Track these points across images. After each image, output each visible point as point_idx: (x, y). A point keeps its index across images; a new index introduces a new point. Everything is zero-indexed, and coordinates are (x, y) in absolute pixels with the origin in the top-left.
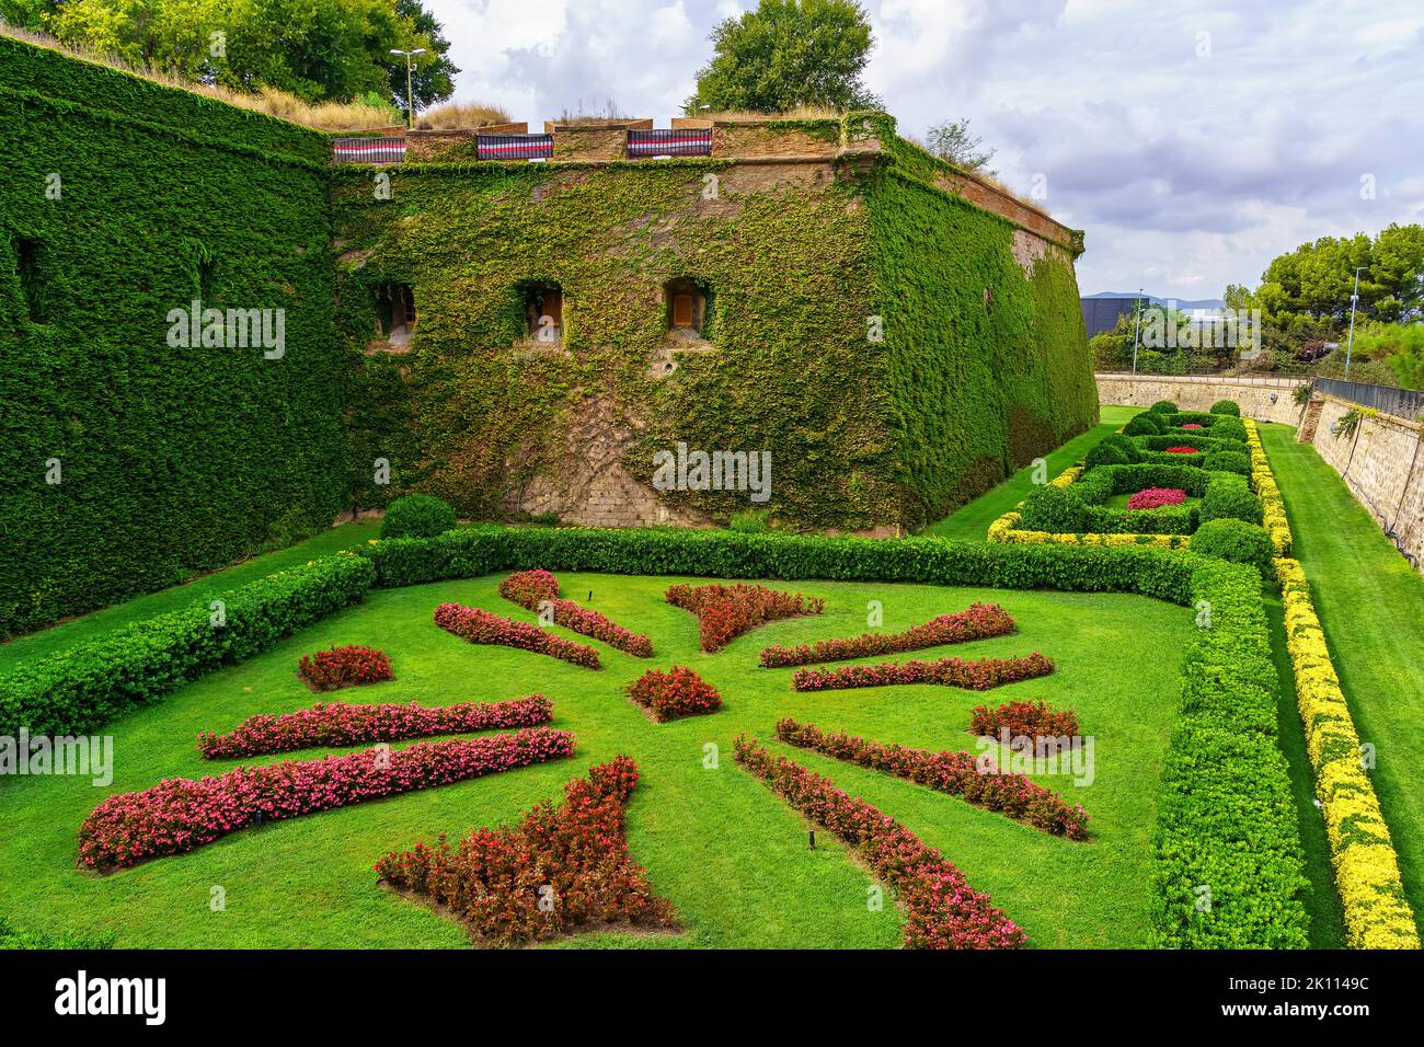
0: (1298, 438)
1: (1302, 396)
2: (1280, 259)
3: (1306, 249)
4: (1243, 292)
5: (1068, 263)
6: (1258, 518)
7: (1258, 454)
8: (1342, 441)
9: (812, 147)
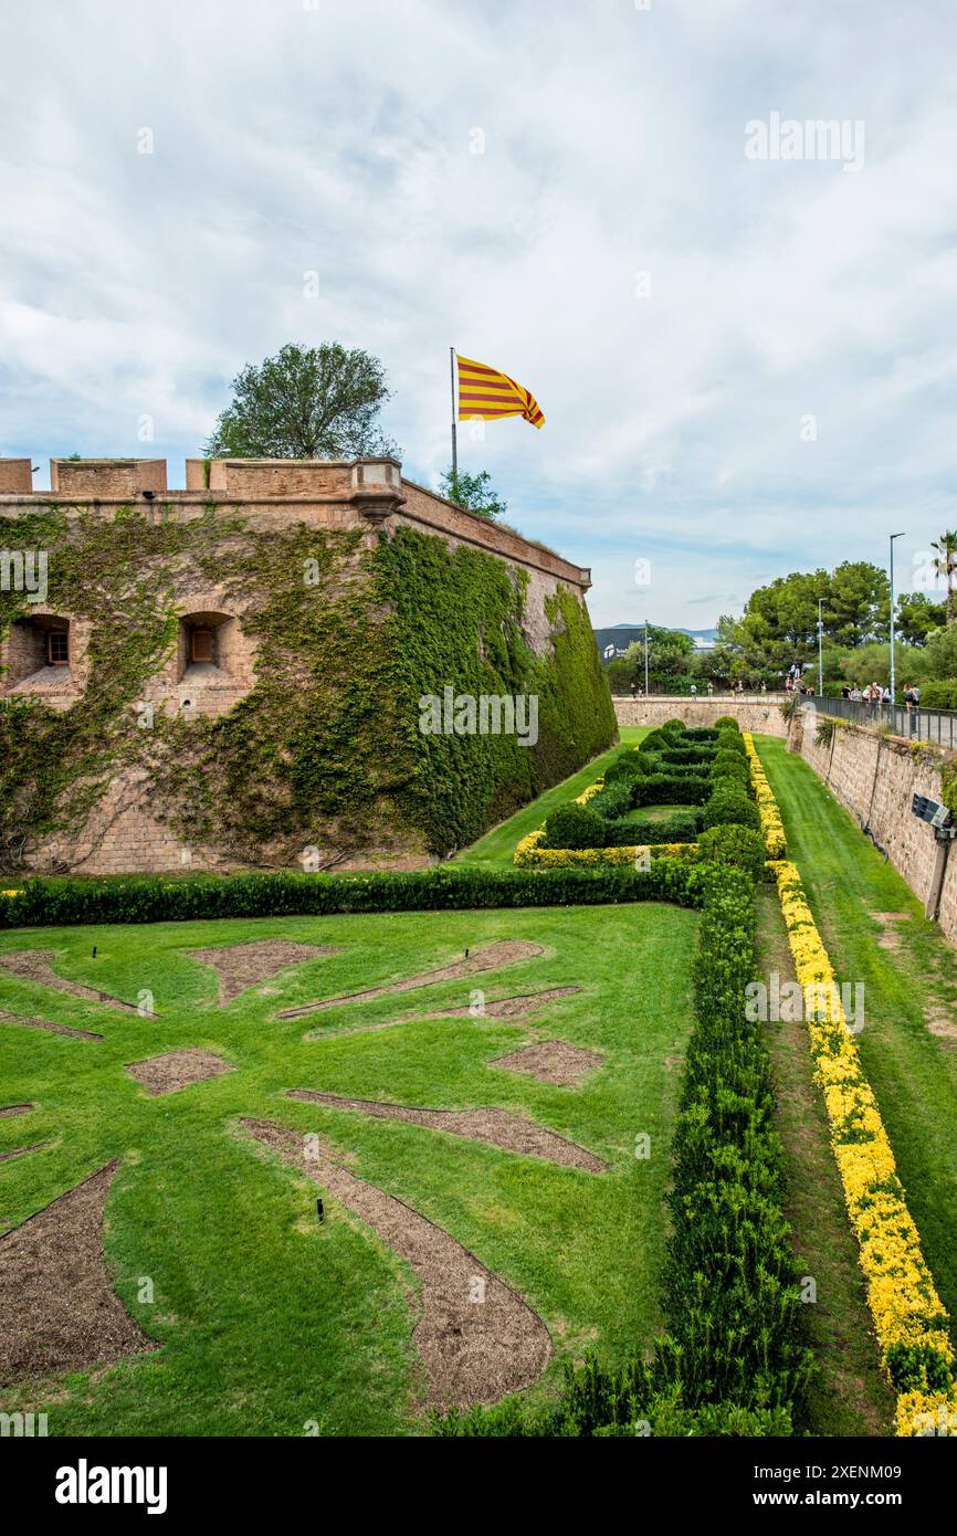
0: (788, 748)
1: (789, 713)
2: (757, 592)
3: (779, 583)
4: (731, 621)
5: (579, 596)
6: (754, 822)
7: (756, 764)
8: (823, 749)
9: (326, 488)
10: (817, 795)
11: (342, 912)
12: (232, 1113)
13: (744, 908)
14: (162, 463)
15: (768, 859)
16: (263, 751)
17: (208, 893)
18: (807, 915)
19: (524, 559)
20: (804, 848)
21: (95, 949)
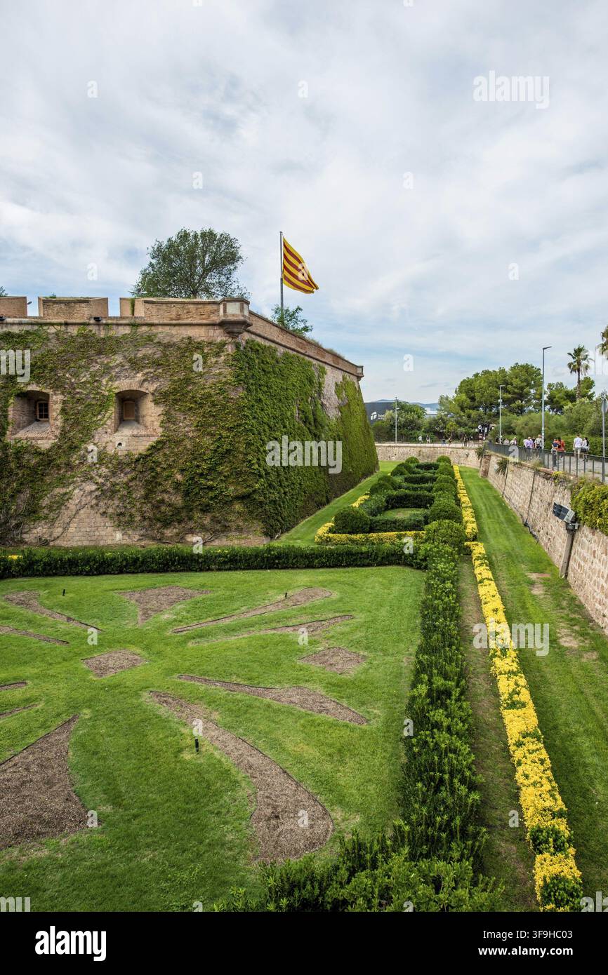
0: (480, 475)
1: (480, 454)
2: (464, 380)
3: (476, 375)
4: (447, 399)
5: (356, 383)
6: (459, 519)
7: (460, 484)
8: (501, 476)
9: (204, 316)
10: (497, 503)
11: (212, 570)
12: (145, 688)
13: (452, 570)
14: (106, 300)
15: (466, 541)
16: (165, 474)
17: (132, 558)
18: (489, 574)
19: (323, 360)
20: (488, 534)
21: (64, 590)
